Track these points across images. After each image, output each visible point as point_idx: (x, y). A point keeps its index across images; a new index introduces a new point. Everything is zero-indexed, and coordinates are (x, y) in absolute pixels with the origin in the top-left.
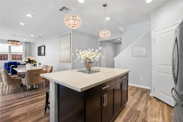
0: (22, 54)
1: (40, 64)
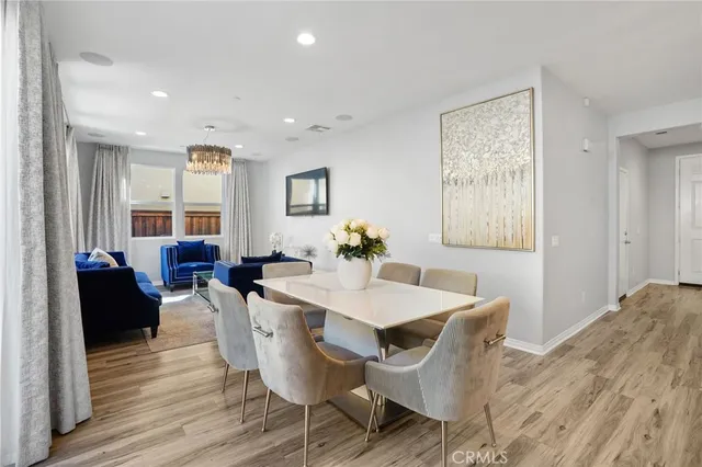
1: (309, 253)
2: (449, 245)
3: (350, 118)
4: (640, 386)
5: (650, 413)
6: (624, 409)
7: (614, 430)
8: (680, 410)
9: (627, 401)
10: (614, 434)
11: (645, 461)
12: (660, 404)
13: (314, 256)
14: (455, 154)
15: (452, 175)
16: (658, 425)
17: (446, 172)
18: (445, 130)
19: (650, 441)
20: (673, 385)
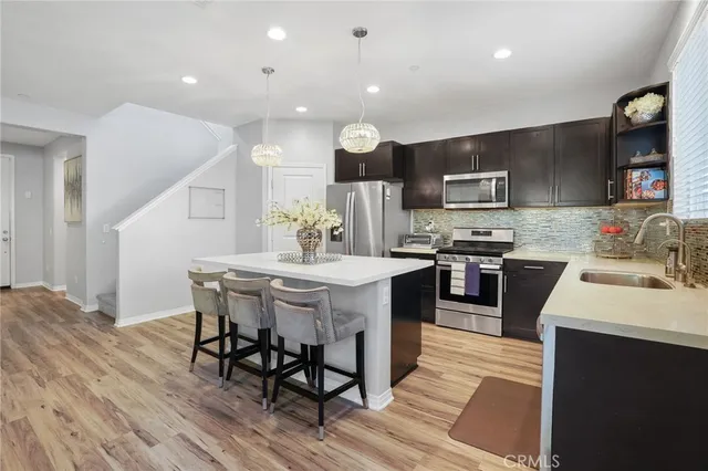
4: (16, 403)
5: (54, 418)
6: (30, 429)
7: (44, 451)
8: (69, 400)
9: (23, 422)
10: (49, 455)
11: (95, 450)
12: (51, 406)
16: (69, 420)
19: (80, 435)
20: (41, 384)
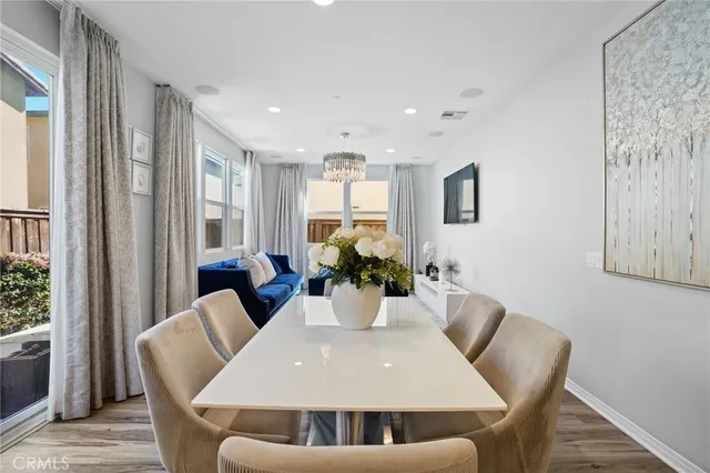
0: (383, 217)
1: (451, 268)
2: (614, 273)
3: (480, 92)
13: (457, 272)
14: (626, 108)
15: (622, 148)
17: (612, 144)
18: (610, 71)
